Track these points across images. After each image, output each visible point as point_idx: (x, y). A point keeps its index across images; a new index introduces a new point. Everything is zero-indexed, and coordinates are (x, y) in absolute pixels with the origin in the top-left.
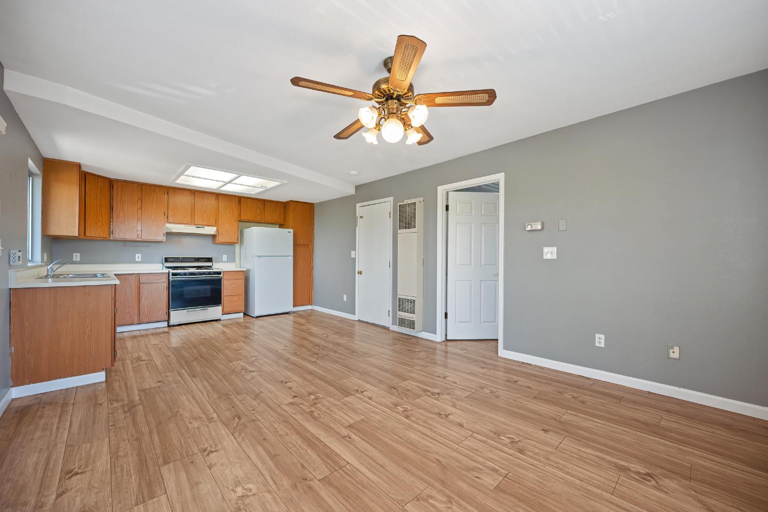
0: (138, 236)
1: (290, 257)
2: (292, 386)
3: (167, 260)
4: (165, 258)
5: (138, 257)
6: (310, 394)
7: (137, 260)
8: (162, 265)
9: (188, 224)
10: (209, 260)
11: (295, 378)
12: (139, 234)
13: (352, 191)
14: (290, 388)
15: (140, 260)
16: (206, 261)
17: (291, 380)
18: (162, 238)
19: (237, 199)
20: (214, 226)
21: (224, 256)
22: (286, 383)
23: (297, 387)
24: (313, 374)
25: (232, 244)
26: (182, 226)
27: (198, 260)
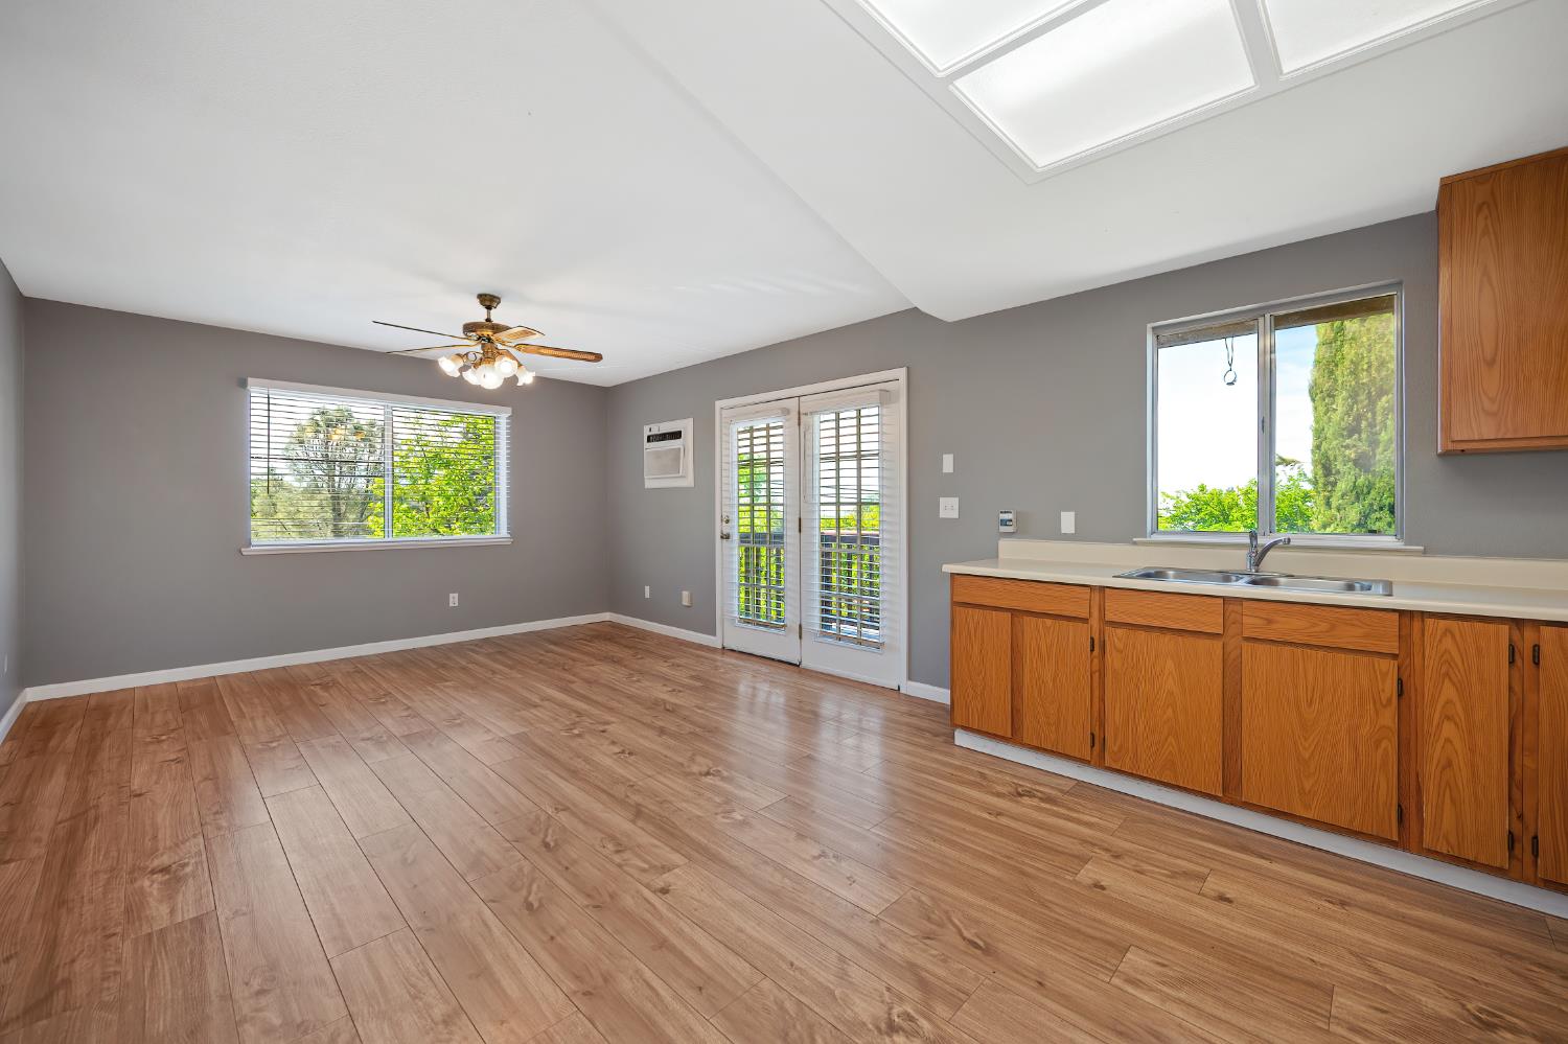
2: (611, 747)
6: (579, 736)
11: (608, 762)
14: (613, 743)
17: (615, 757)
22: (623, 752)
23: (602, 745)
24: (569, 770)
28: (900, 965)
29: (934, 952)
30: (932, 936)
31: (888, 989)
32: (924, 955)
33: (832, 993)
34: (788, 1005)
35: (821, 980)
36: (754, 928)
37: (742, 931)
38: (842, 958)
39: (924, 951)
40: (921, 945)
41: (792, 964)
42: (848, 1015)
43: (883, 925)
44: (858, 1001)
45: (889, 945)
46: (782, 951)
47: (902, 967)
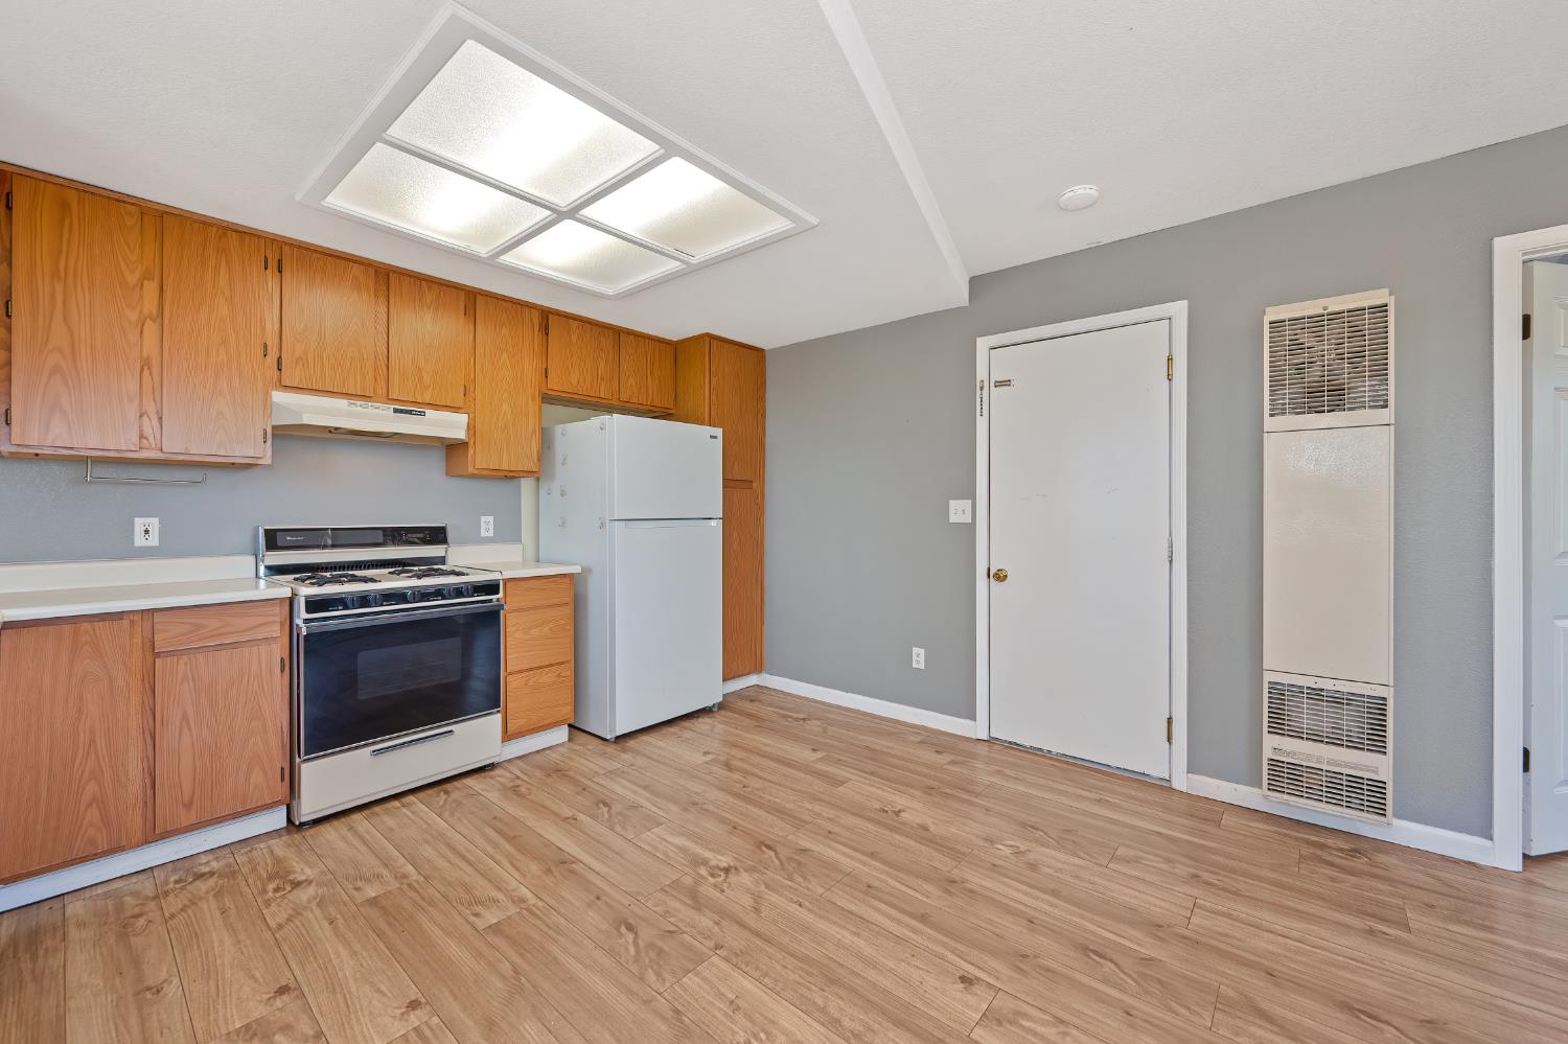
0: (142, 436)
1: (713, 523)
3: (273, 540)
4: (267, 532)
5: (146, 529)
7: (139, 541)
8: (253, 559)
9: (363, 397)
10: (437, 535)
12: (148, 431)
13: (958, 294)
15: (154, 540)
16: (425, 542)
18: (253, 447)
19: (536, 316)
20: (455, 409)
21: (483, 519)
25: (511, 476)
26: (342, 404)
27: (395, 535)
28: (708, 908)
29: (672, 920)
30: (667, 934)
31: (723, 891)
32: (681, 917)
33: (767, 886)
34: (800, 879)
35: (777, 896)
36: (843, 937)
37: (855, 933)
38: (757, 911)
39: (681, 920)
40: (681, 925)
41: (800, 905)
42: (756, 876)
43: (711, 944)
44: (749, 883)
45: (710, 924)
46: (810, 916)
47: (706, 906)
